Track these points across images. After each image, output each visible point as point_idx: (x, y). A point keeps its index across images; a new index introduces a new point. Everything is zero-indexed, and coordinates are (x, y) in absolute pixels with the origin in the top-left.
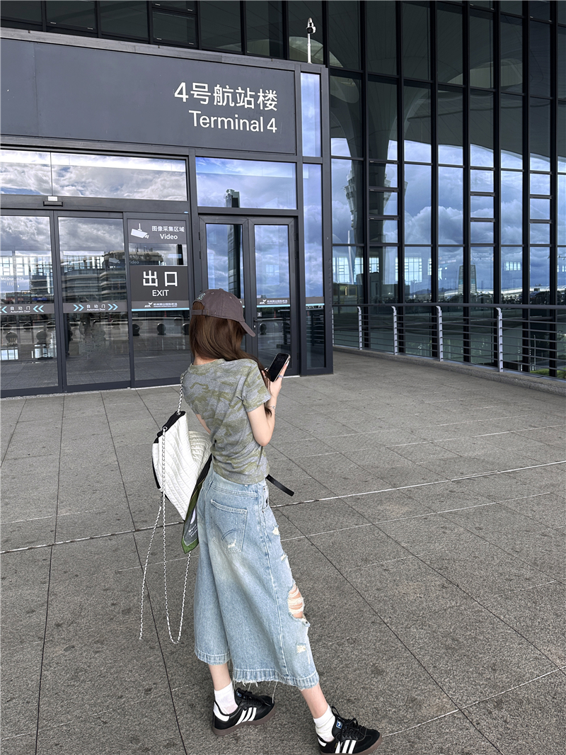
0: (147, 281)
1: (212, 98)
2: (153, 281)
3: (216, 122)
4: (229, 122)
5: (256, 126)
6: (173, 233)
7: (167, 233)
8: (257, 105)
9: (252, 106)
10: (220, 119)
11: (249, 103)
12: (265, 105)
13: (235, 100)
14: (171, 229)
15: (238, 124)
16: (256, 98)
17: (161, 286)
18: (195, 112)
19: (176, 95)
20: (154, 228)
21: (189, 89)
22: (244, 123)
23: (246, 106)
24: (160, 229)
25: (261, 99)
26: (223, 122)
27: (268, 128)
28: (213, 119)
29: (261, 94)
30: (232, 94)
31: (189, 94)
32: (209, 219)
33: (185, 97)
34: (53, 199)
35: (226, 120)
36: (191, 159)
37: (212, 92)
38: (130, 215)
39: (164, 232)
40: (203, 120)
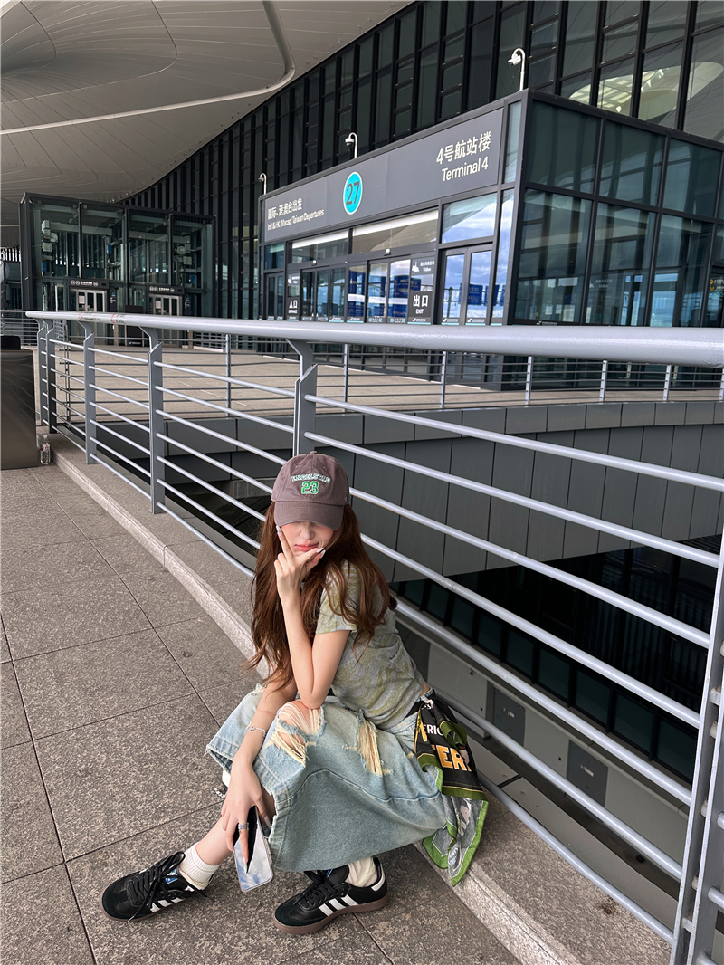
1: (454, 154)
5: (475, 169)
8: (478, 149)
9: (475, 152)
13: (466, 152)
15: (463, 171)
16: (477, 143)
18: (444, 170)
19: (438, 161)
21: (444, 152)
23: (472, 152)
25: (481, 142)
30: (466, 146)
31: (444, 157)
32: (448, 252)
33: (442, 159)
34: (388, 251)
35: (459, 169)
36: (440, 207)
37: (454, 149)
38: (413, 256)
39: (426, 266)
40: (448, 175)
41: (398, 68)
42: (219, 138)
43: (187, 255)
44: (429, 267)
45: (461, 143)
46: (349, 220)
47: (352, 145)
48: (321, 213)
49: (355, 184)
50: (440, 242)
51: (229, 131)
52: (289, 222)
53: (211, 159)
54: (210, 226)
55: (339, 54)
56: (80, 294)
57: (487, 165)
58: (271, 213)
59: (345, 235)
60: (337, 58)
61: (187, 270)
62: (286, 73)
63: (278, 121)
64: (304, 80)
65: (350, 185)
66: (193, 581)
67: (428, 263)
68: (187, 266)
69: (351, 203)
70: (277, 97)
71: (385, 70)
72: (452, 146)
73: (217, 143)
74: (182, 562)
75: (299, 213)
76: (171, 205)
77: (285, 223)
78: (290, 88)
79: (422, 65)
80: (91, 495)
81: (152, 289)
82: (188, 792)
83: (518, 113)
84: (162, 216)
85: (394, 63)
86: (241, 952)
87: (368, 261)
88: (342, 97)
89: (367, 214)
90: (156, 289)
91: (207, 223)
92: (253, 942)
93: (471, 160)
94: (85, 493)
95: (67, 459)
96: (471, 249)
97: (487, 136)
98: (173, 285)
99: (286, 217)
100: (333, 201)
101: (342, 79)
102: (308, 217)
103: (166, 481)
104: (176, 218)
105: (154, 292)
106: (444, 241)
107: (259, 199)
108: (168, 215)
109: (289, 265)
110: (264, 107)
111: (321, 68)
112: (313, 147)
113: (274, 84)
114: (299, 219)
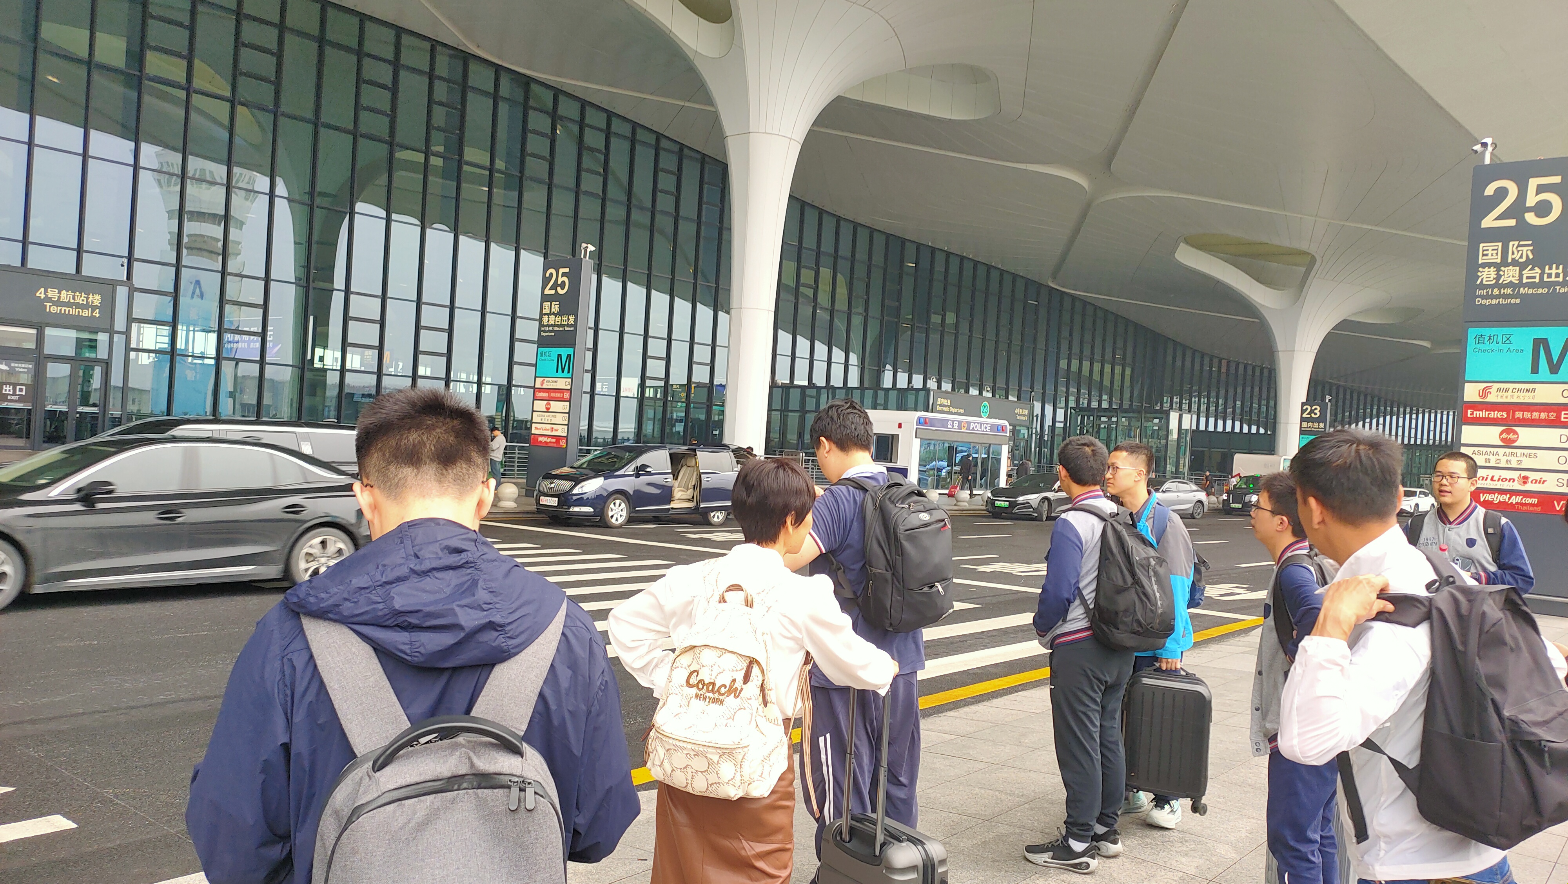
0: (6, 390)
2: (10, 391)
3: (61, 310)
4: (69, 311)
6: (24, 368)
7: (21, 368)
10: (63, 308)
11: (83, 300)
12: (92, 302)
14: (23, 365)
17: (14, 394)
20: (13, 365)
22: (79, 312)
24: (16, 365)
26: (65, 310)
27: (94, 314)
28: (59, 308)
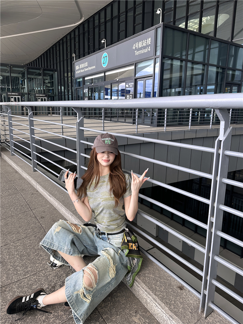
1: (139, 46)
5: (146, 51)
8: (147, 44)
13: (143, 45)
15: (142, 52)
16: (146, 42)
18: (136, 51)
19: (133, 48)
21: (135, 45)
23: (145, 45)
29: (148, 40)
30: (142, 43)
31: (135, 47)
32: (138, 80)
33: (135, 48)
34: (118, 80)
35: (141, 51)
36: (135, 64)
37: (139, 44)
38: (126, 81)
39: (131, 85)
40: (137, 53)
41: (120, 16)
42: (59, 42)
43: (49, 83)
44: (132, 85)
45: (141, 42)
46: (104, 69)
47: (104, 43)
48: (94, 67)
49: (105, 57)
50: (135, 76)
51: (62, 39)
52: (83, 71)
53: (56, 49)
54: (56, 73)
55: (99, 12)
56: (11, 97)
57: (150, 49)
58: (77, 68)
59: (103, 75)
60: (99, 13)
61: (49, 88)
62: (81, 19)
63: (79, 35)
64: (87, 21)
65: (104, 57)
66: (46, 194)
67: (131, 84)
68: (49, 87)
69: (104, 63)
70: (78, 27)
71: (115, 17)
72: (138, 43)
73: (58, 44)
74: (42, 188)
75: (87, 67)
76: (43, 66)
77: (82, 71)
78: (83, 24)
79: (128, 15)
80: (12, 166)
81: (37, 95)
82: (37, 265)
83: (160, 31)
84: (39, 69)
85: (118, 15)
86: (51, 318)
87: (111, 83)
88: (101, 27)
89: (110, 67)
90: (38, 95)
91: (55, 72)
92: (56, 314)
93: (144, 48)
94: (10, 165)
95: (4, 154)
96: (146, 79)
97: (150, 39)
98: (44, 93)
99: (82, 69)
100: (99, 63)
101: (101, 20)
102: (90, 68)
103: (37, 160)
104: (44, 70)
105: (38, 96)
106: (136, 76)
107: (73, 63)
108: (41, 69)
109: (84, 85)
110: (74, 31)
111: (93, 16)
112: (91, 45)
113: (77, 23)
114: (87, 69)
